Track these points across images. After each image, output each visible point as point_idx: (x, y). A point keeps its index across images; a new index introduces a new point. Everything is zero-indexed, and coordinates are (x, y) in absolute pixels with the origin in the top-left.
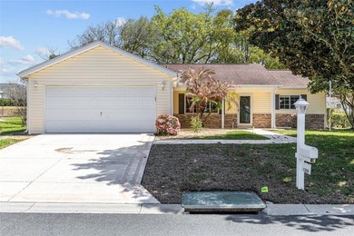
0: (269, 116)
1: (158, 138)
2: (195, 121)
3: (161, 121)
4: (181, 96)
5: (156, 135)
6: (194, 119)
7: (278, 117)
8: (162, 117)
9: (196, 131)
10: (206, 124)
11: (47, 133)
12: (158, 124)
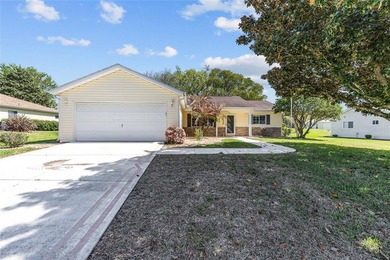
0: (247, 129)
1: (166, 147)
2: (198, 131)
3: (169, 132)
4: (189, 116)
5: (166, 143)
6: (197, 131)
7: (253, 129)
8: (170, 129)
9: (199, 139)
10: (206, 134)
11: (77, 141)
12: (167, 134)
